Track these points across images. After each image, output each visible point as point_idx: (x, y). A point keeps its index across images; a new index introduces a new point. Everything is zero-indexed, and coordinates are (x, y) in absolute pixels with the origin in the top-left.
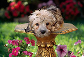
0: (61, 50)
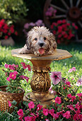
0: (56, 77)
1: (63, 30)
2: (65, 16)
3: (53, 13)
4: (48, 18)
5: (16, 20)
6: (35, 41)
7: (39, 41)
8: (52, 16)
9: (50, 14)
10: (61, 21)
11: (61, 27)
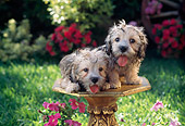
1: (171, 36)
2: (176, 13)
3: (157, 9)
4: (148, 17)
5: (96, 24)
6: (84, 73)
7: (91, 74)
8: (156, 13)
9: (152, 11)
10: (169, 21)
11: (168, 32)
